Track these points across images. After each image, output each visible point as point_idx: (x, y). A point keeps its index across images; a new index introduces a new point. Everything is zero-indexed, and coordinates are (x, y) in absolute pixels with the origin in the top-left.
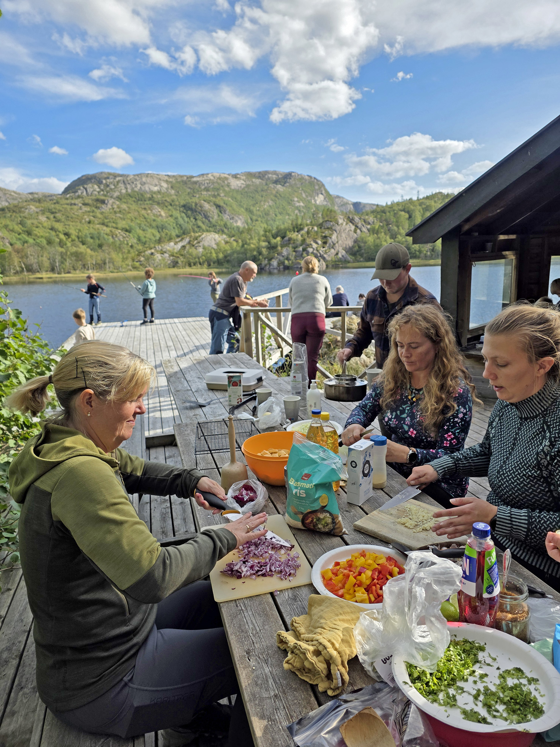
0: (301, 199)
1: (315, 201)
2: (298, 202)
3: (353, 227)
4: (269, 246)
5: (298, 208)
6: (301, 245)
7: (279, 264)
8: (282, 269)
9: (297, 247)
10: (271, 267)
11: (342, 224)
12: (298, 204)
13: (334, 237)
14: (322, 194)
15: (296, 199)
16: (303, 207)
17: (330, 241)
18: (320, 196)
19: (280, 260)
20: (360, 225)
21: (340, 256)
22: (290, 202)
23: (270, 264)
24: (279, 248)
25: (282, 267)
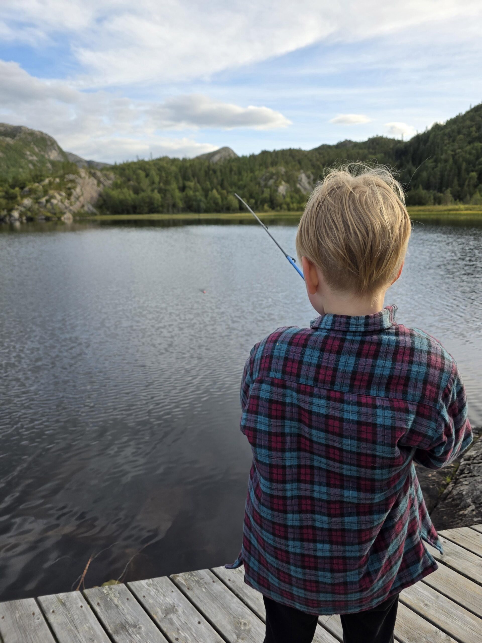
0: (33, 153)
1: (49, 156)
2: (32, 156)
3: (95, 182)
4: (7, 196)
5: (31, 162)
6: (44, 196)
7: (21, 215)
8: (25, 221)
9: (39, 198)
10: (12, 218)
11: (85, 178)
12: (30, 158)
13: (78, 190)
14: (55, 150)
15: (28, 153)
16: (37, 161)
17: (74, 193)
18: (54, 151)
19: (21, 211)
20: (102, 179)
21: (86, 208)
22: (23, 155)
23: (11, 216)
24: (19, 198)
25: (24, 218)
